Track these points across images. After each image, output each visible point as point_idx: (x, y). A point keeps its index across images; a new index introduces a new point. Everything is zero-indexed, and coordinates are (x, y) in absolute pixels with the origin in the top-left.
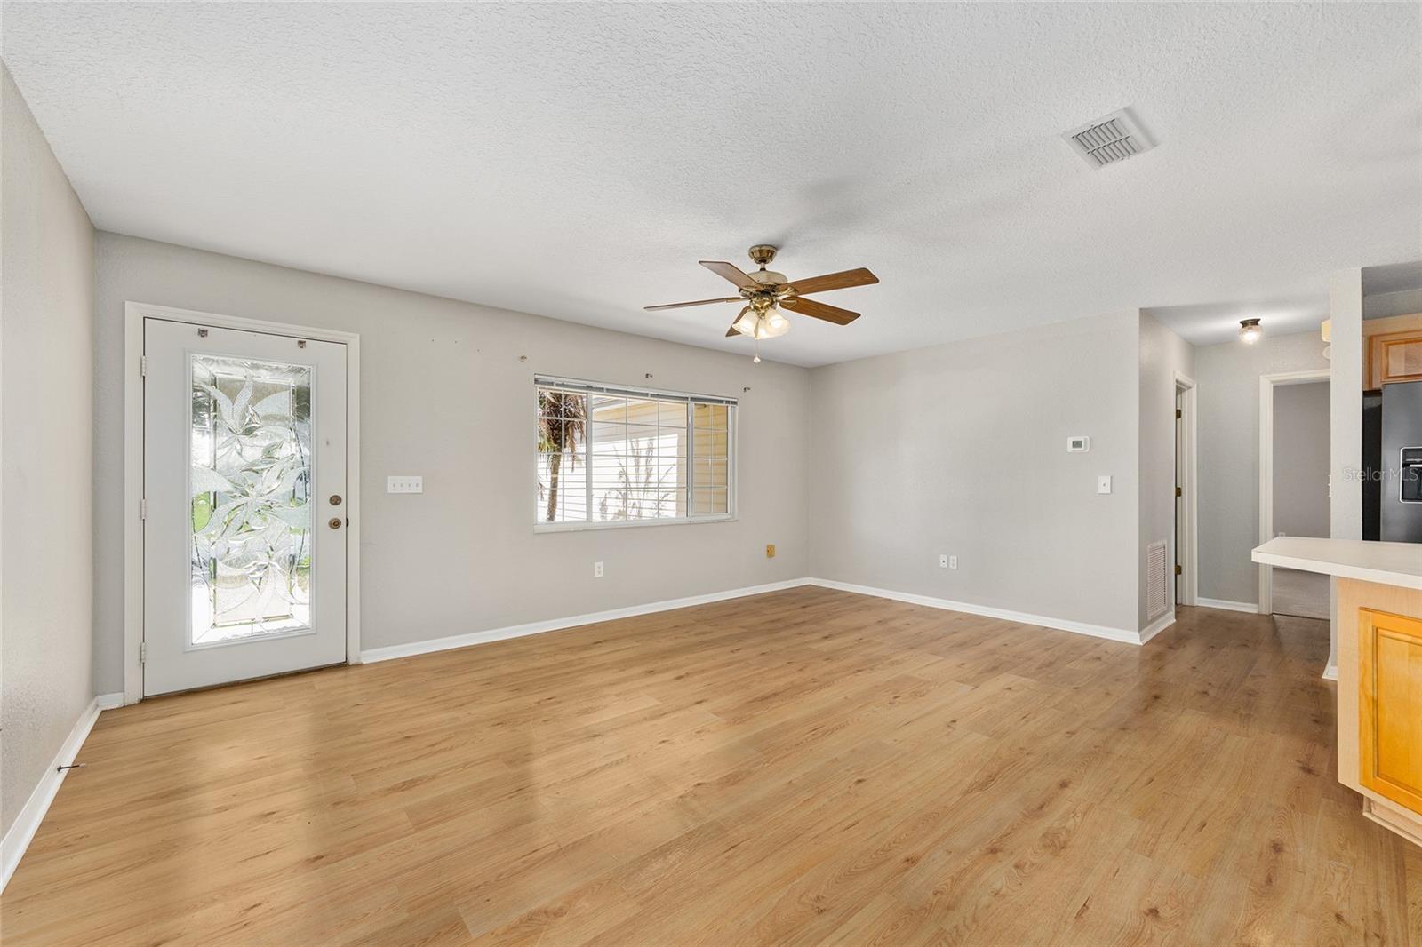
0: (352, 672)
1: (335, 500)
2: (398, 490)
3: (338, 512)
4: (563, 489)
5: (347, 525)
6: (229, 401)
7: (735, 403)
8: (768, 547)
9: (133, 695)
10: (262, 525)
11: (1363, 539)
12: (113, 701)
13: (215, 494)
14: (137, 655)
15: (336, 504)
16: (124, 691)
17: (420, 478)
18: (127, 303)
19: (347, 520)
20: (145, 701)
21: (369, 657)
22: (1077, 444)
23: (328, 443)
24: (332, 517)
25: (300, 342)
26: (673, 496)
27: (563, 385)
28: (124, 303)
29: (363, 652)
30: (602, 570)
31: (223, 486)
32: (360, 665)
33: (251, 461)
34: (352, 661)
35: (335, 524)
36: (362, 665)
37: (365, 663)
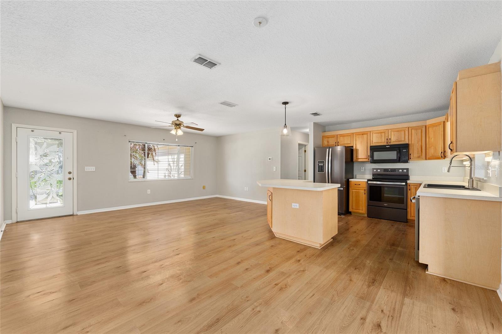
0: (75, 217)
1: (70, 173)
2: (88, 170)
3: (71, 176)
4: (138, 170)
5: (73, 179)
6: (39, 148)
7: (193, 147)
8: (203, 186)
9: (14, 220)
10: (49, 179)
11: (281, 179)
12: (9, 222)
13: (36, 171)
14: (15, 211)
15: (70, 174)
16: (12, 220)
17: (94, 167)
18: (12, 124)
19: (73, 178)
20: (17, 222)
21: (80, 213)
22: (270, 159)
23: (68, 158)
24: (69, 177)
25: (60, 133)
26: (183, 173)
27: (138, 142)
28: (11, 124)
29: (78, 212)
30: (150, 192)
31: (38, 169)
32: (77, 215)
33: (46, 163)
34: (75, 214)
35: (70, 179)
36: (78, 215)
37: (78, 214)
